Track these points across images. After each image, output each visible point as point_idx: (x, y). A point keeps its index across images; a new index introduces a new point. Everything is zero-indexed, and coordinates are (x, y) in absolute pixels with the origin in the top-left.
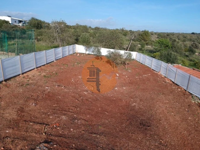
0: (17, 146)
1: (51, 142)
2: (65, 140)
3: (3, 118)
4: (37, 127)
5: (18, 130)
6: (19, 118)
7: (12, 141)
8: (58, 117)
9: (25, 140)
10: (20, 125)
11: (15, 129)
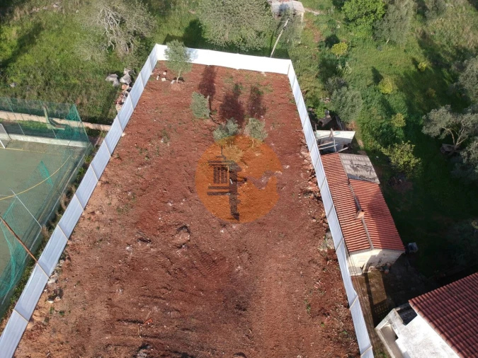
0: (121, 354)
1: (148, 345)
2: (160, 341)
3: (97, 319)
4: (132, 327)
5: (116, 334)
6: (112, 317)
7: (115, 349)
8: (150, 309)
9: (126, 346)
10: (116, 327)
11: (113, 333)
